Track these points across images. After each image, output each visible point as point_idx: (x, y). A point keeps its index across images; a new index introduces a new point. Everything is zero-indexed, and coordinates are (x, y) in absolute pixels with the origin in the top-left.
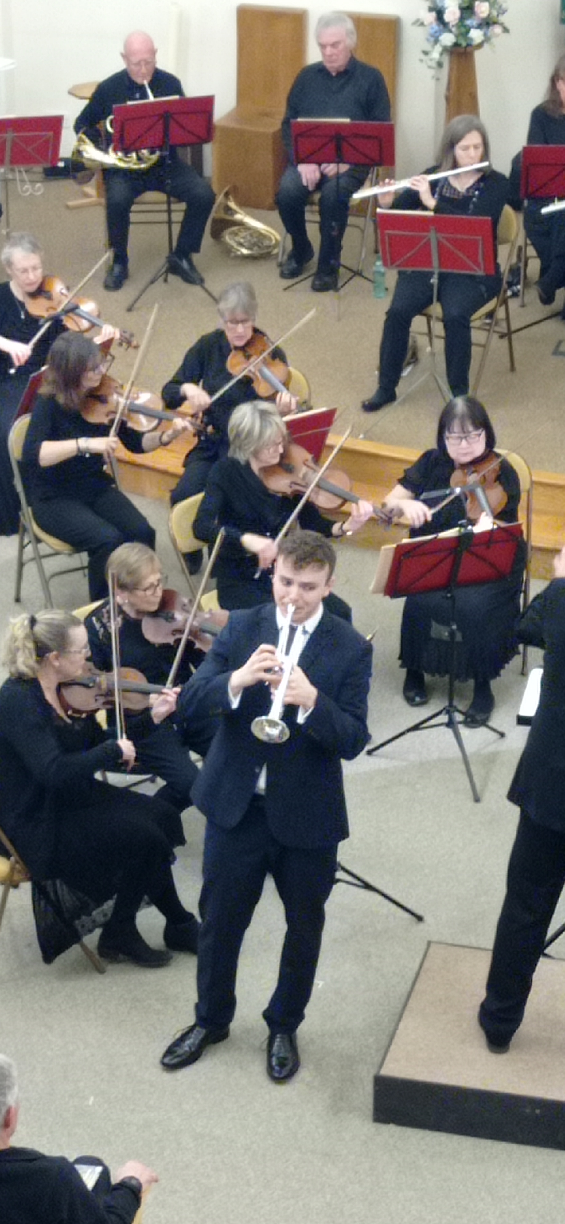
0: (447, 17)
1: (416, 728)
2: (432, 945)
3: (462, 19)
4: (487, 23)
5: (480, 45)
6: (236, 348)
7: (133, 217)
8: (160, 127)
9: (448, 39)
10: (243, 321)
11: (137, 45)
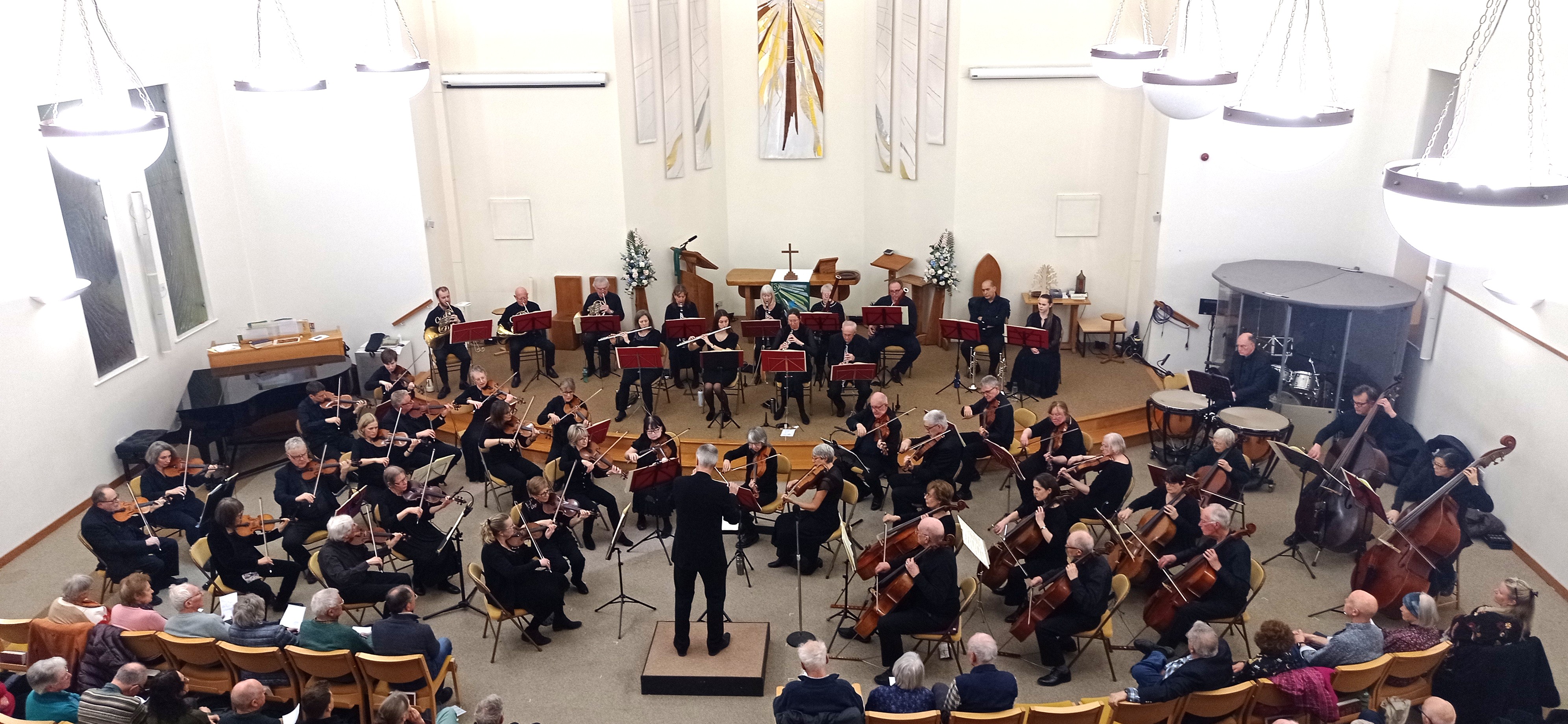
0: (633, 276)
1: (646, 539)
2: (659, 623)
3: (639, 276)
4: (648, 277)
5: (647, 285)
6: (567, 403)
7: (521, 359)
8: (531, 324)
9: (634, 284)
10: (570, 392)
11: (520, 292)
